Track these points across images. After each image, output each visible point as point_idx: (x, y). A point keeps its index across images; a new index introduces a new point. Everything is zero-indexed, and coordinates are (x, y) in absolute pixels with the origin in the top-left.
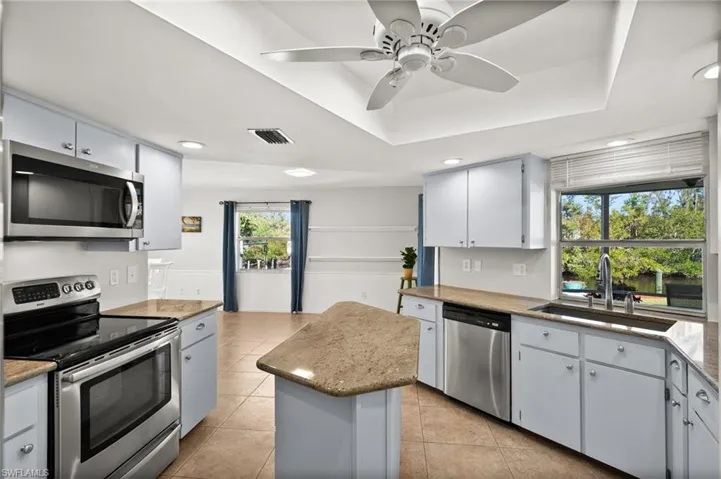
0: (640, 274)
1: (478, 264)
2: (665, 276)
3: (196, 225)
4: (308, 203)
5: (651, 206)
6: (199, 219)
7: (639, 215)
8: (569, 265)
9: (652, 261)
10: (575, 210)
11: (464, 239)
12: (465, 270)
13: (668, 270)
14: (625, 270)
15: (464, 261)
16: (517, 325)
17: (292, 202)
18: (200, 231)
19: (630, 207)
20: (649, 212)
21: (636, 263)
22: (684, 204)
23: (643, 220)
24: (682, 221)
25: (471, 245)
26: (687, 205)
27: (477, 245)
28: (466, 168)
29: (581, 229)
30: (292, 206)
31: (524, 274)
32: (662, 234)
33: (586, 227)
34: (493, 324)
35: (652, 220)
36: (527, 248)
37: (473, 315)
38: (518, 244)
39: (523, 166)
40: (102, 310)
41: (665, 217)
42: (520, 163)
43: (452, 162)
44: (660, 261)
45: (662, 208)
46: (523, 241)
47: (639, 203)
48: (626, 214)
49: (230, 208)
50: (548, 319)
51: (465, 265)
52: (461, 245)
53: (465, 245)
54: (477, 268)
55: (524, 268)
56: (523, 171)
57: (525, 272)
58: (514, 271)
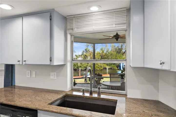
0: (103, 69)
1: (34, 73)
2: (109, 69)
5: (105, 50)
7: (103, 53)
8: (87, 67)
9: (106, 65)
10: (88, 50)
11: (21, 60)
12: (27, 76)
13: (109, 67)
14: (100, 68)
15: (27, 72)
19: (101, 50)
20: (105, 52)
21: (102, 66)
22: (112, 50)
23: (104, 54)
24: (112, 54)
25: (24, 63)
26: (112, 51)
27: (27, 63)
28: (22, 16)
29: (90, 56)
32: (108, 58)
33: (91, 56)
35: (106, 54)
36: (53, 65)
37: (16, 111)
39: (51, 16)
41: (108, 53)
42: (49, 15)
44: (107, 65)
45: (108, 51)
46: (51, 61)
47: (103, 49)
48: (100, 52)
50: (57, 113)
51: (27, 74)
52: (18, 63)
53: (21, 63)
54: (34, 76)
55: (56, 74)
56: (51, 19)
57: (56, 77)
58: (51, 77)
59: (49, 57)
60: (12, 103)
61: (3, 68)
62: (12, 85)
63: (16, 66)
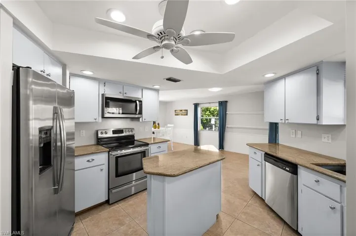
3: (186, 113)
4: (226, 102)
6: (187, 110)
11: (283, 118)
15: (292, 131)
16: (302, 172)
17: (219, 102)
18: (187, 115)
25: (287, 121)
27: (290, 121)
28: (284, 77)
30: (219, 104)
31: (330, 141)
34: (287, 169)
36: (322, 124)
37: (277, 161)
38: (314, 121)
39: (318, 70)
40: (136, 138)
42: (315, 68)
43: (270, 76)
46: (318, 119)
49: (196, 106)
50: (318, 172)
51: (292, 133)
52: (281, 121)
53: (284, 122)
54: (299, 136)
55: (330, 137)
56: (318, 74)
57: (330, 140)
58: (323, 139)
59: (316, 116)
60: (274, 154)
61: (268, 127)
62: (276, 142)
63: (279, 124)
